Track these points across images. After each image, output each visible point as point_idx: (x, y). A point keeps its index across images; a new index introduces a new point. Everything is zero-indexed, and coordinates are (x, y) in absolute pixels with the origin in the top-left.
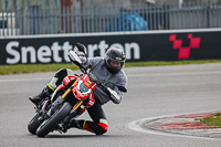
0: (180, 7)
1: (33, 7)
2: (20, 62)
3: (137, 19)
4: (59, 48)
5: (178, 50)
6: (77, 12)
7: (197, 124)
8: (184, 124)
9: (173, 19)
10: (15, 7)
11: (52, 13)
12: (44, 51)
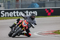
0: (48, 1)
1: (8, 1)
2: (5, 16)
3: (36, 5)
4: (15, 13)
5: (47, 13)
6: (20, 3)
9: (46, 5)
10: (3, 1)
11: (13, 3)
12: (11, 13)
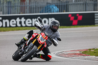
0: (73, 2)
1: (8, 2)
2: (2, 26)
3: (54, 7)
5: (72, 21)
6: (28, 4)
7: (81, 54)
8: (75, 54)
9: (70, 7)
11: (16, 5)
12: (13, 22)
